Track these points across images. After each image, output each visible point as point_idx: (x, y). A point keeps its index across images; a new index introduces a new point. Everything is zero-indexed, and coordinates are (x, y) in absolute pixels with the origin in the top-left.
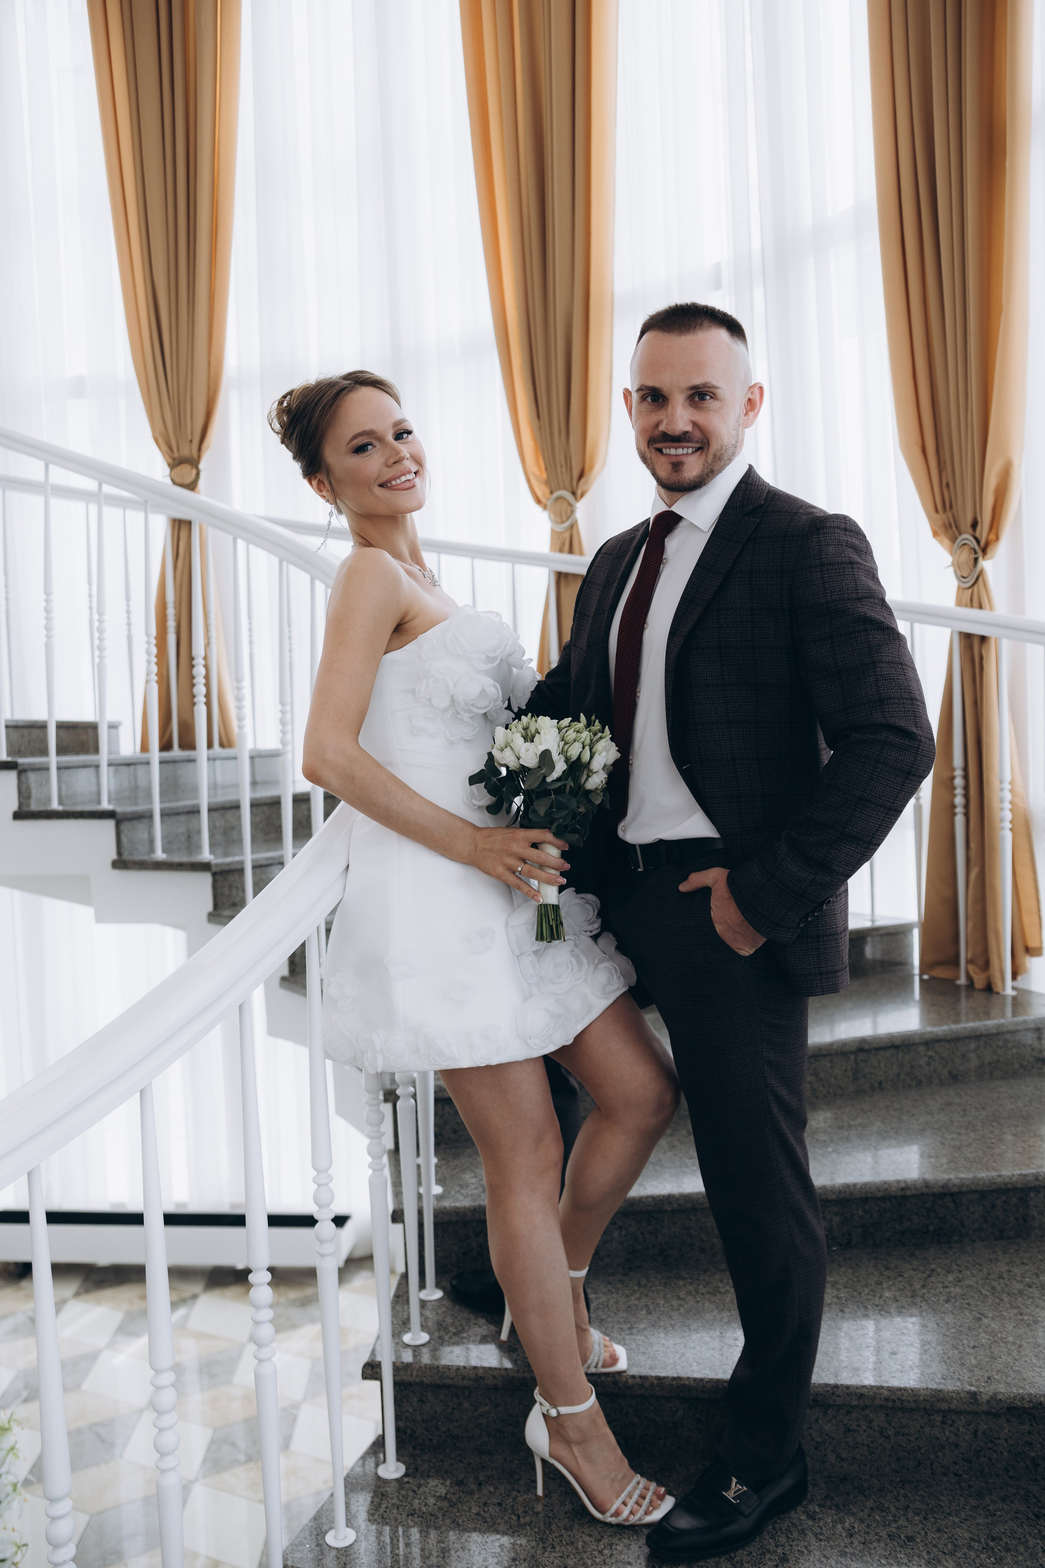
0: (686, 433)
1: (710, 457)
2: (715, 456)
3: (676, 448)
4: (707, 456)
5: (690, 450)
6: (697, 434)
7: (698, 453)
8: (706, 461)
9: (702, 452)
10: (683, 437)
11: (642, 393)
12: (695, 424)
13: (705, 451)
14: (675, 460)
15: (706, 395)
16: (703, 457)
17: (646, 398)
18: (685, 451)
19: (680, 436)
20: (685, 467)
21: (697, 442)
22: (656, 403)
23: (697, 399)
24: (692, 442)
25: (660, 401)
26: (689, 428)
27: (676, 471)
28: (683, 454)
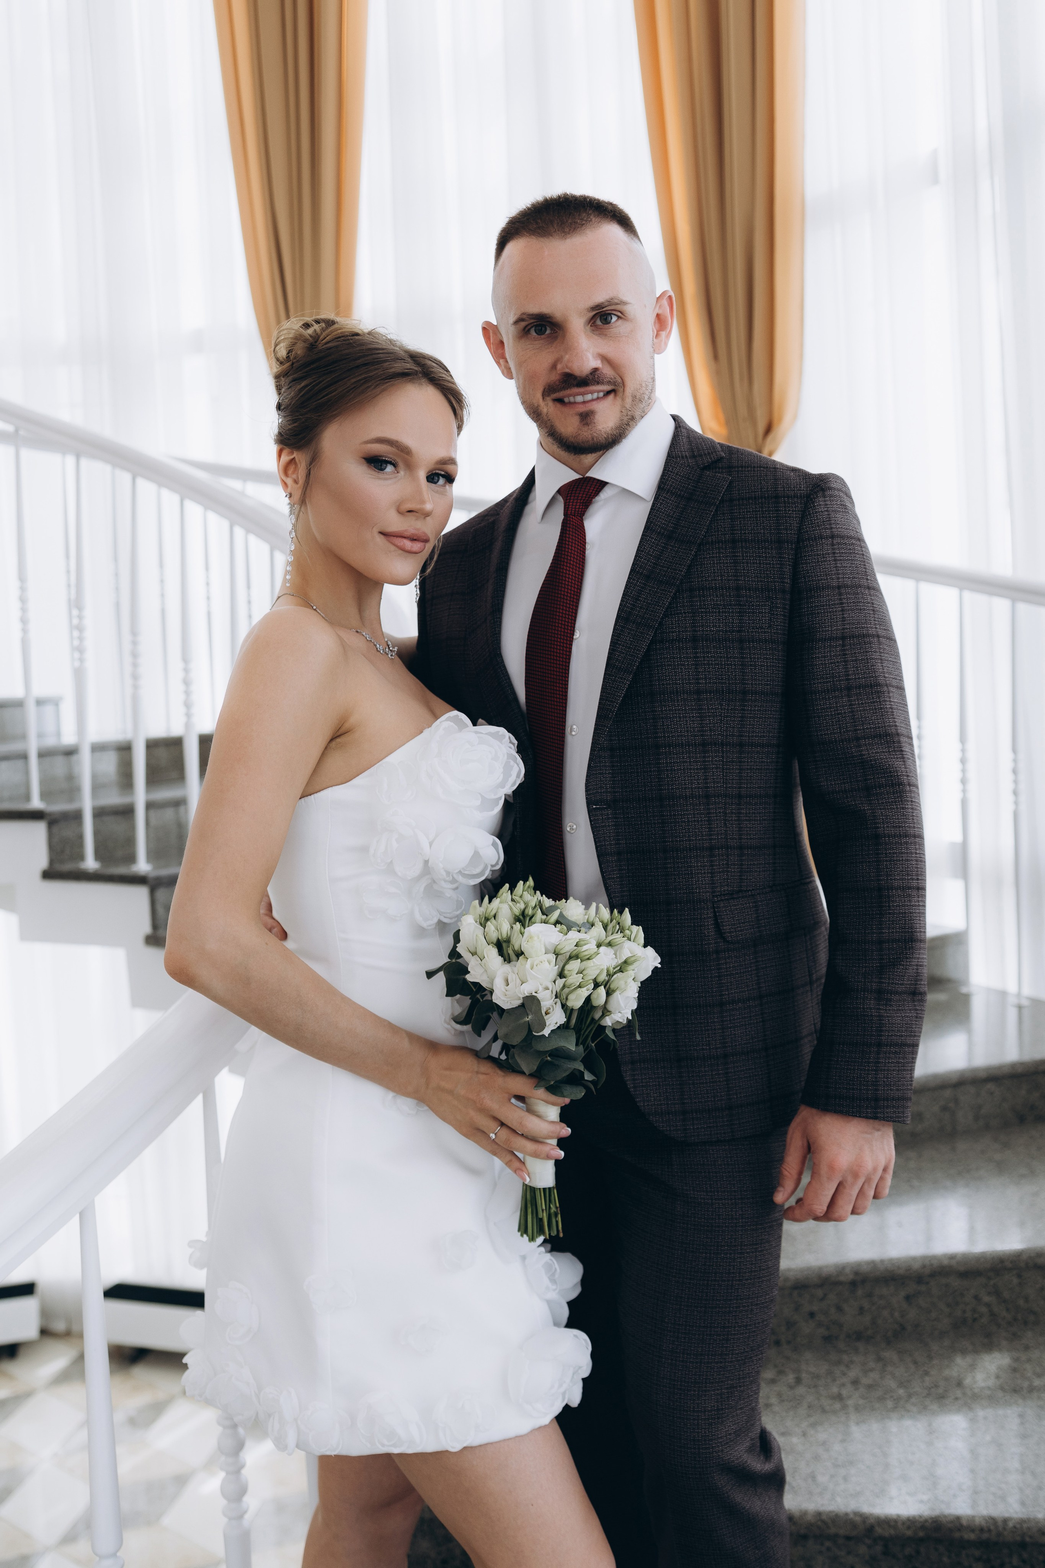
0: (596, 370)
1: (629, 401)
2: (634, 397)
3: (583, 394)
4: (623, 400)
5: (601, 394)
6: (607, 371)
7: (612, 396)
8: (623, 406)
9: (616, 395)
10: (591, 377)
11: (523, 324)
12: (605, 359)
13: (620, 394)
14: (582, 409)
15: (610, 314)
16: (619, 401)
17: (529, 330)
18: (595, 395)
19: (587, 376)
20: (597, 417)
21: (609, 383)
22: (543, 336)
23: (599, 322)
24: (603, 383)
25: (548, 332)
26: (597, 363)
27: (587, 424)
28: (593, 400)
